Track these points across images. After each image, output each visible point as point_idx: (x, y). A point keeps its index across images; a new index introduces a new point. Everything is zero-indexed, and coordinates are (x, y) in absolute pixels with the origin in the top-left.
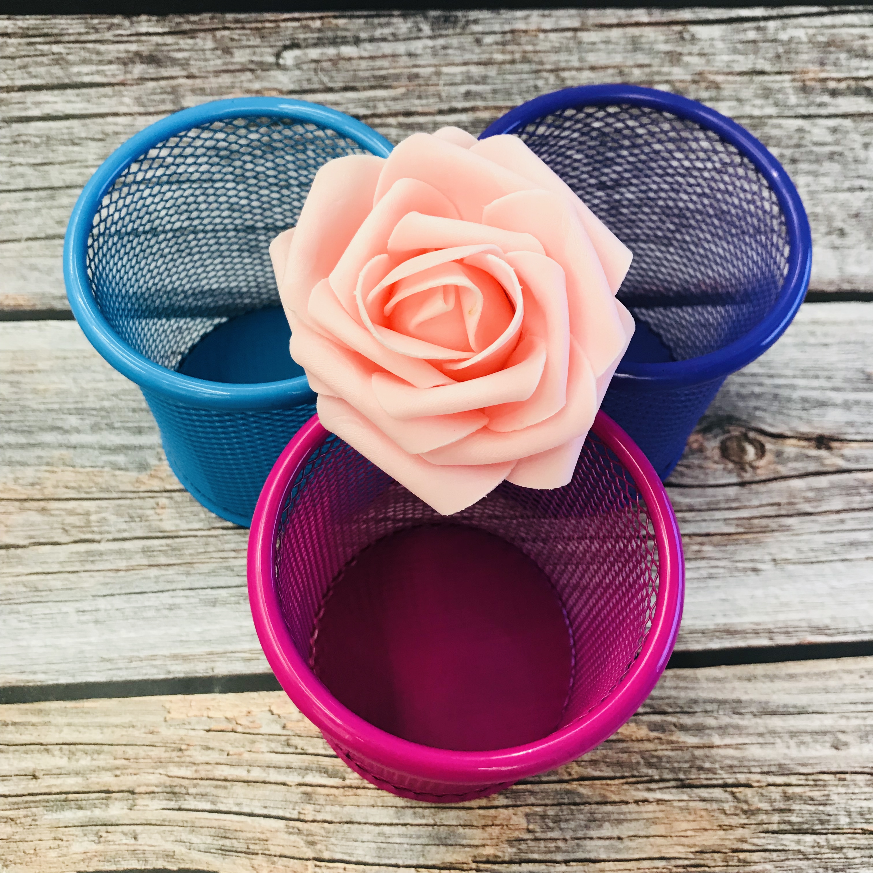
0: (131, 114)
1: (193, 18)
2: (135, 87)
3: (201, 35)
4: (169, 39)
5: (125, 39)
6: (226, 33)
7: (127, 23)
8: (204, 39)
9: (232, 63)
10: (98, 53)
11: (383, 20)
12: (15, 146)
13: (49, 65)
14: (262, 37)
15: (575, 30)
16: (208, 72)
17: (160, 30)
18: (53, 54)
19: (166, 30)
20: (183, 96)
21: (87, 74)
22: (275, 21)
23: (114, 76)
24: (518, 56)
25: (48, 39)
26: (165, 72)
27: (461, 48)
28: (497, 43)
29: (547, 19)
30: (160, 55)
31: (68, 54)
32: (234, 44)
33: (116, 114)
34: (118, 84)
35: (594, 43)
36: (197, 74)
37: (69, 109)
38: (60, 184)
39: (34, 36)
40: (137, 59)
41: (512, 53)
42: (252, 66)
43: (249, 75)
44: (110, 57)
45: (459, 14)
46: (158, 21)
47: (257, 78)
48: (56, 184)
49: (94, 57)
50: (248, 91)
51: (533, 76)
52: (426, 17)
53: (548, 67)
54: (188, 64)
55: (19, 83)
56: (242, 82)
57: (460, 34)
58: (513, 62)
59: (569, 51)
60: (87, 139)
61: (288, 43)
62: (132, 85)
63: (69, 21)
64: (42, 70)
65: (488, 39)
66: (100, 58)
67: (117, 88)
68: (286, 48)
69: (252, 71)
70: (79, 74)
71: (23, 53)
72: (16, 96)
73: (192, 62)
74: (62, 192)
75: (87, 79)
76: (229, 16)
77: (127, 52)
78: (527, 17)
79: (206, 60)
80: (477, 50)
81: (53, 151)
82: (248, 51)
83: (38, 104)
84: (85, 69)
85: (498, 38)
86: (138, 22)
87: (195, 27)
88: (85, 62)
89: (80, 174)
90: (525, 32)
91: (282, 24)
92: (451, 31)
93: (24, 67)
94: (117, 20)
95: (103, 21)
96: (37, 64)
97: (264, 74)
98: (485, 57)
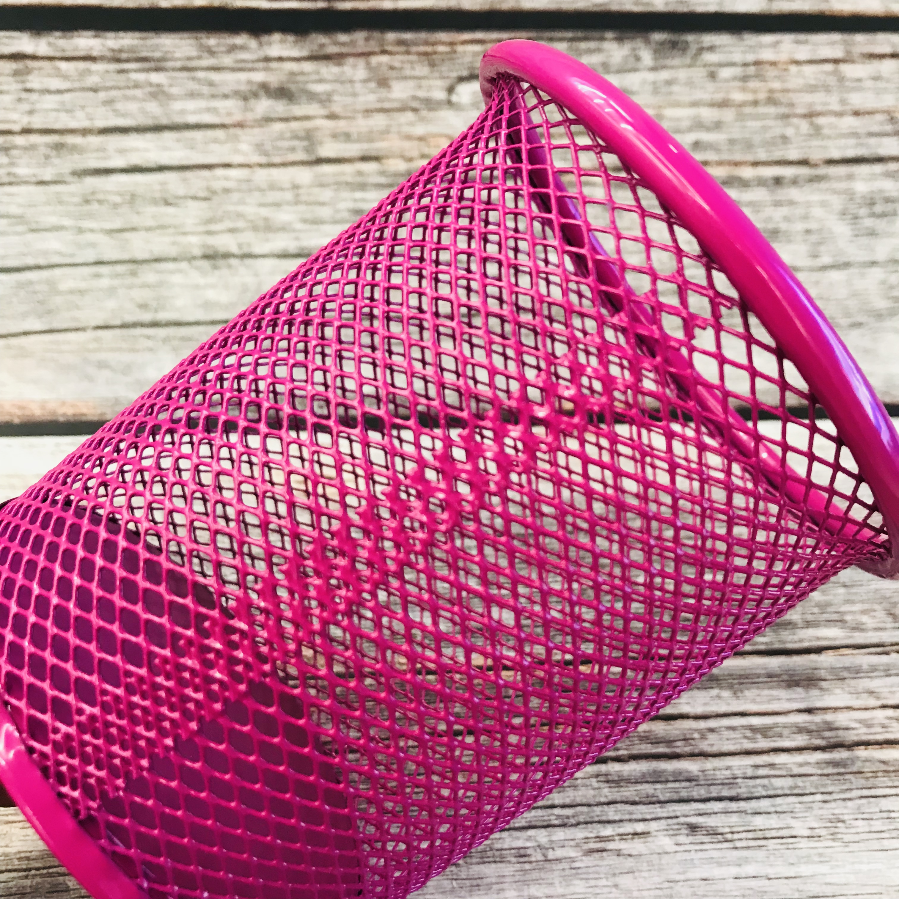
0: (248, 166)
1: (343, 38)
2: (256, 131)
3: (351, 60)
4: (308, 66)
5: (250, 65)
6: (384, 59)
7: (253, 43)
8: (354, 66)
9: (389, 100)
10: (211, 84)
11: (592, 45)
12: (86, 208)
13: (144, 100)
14: (432, 65)
15: (836, 61)
16: (355, 111)
17: (295, 53)
18: (151, 85)
19: (305, 53)
20: (321, 143)
21: (194, 112)
22: (452, 44)
23: (229, 114)
24: (762, 96)
25: (146, 65)
26: (298, 110)
27: (690, 84)
28: (735, 79)
29: (802, 47)
30: (293, 87)
31: (171, 86)
32: (393, 74)
33: (227, 166)
34: (235, 126)
35: (859, 80)
36: (342, 114)
37: (165, 159)
38: (146, 256)
39: (127, 61)
40: (262, 93)
41: (755, 91)
42: (415, 104)
43: (409, 116)
44: (226, 90)
45: (690, 38)
46: (296, 42)
47: (423, 119)
48: (140, 256)
49: (205, 90)
50: (409, 137)
51: (779, 122)
52: (647, 41)
53: (800, 110)
54: (330, 101)
55: (101, 124)
56: (400, 125)
57: (690, 66)
58: (755, 103)
59: (827, 89)
60: (185, 197)
61: (465, 73)
62: (252, 127)
63: (177, 41)
64: (133, 107)
65: (725, 73)
66: (213, 90)
67: (232, 131)
68: (461, 79)
69: (415, 110)
70: (183, 112)
71: (109, 84)
72: (94, 140)
73: (336, 98)
74: (145, 267)
75: (192, 119)
76: (391, 36)
77: (249, 82)
78: (776, 44)
79: (355, 95)
80: (710, 86)
81: (138, 213)
82: (411, 83)
83: (122, 151)
84: (191, 105)
85: (737, 71)
86: (270, 44)
87: (344, 50)
88: (192, 95)
89: (174, 243)
90: (773, 64)
91: (460, 48)
92: (676, 61)
93: (109, 102)
94: (241, 39)
95: (222, 41)
96: (127, 98)
97: (431, 114)
98: (719, 97)
